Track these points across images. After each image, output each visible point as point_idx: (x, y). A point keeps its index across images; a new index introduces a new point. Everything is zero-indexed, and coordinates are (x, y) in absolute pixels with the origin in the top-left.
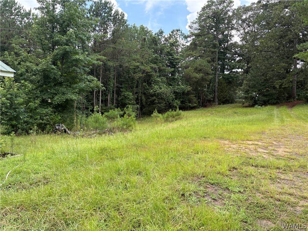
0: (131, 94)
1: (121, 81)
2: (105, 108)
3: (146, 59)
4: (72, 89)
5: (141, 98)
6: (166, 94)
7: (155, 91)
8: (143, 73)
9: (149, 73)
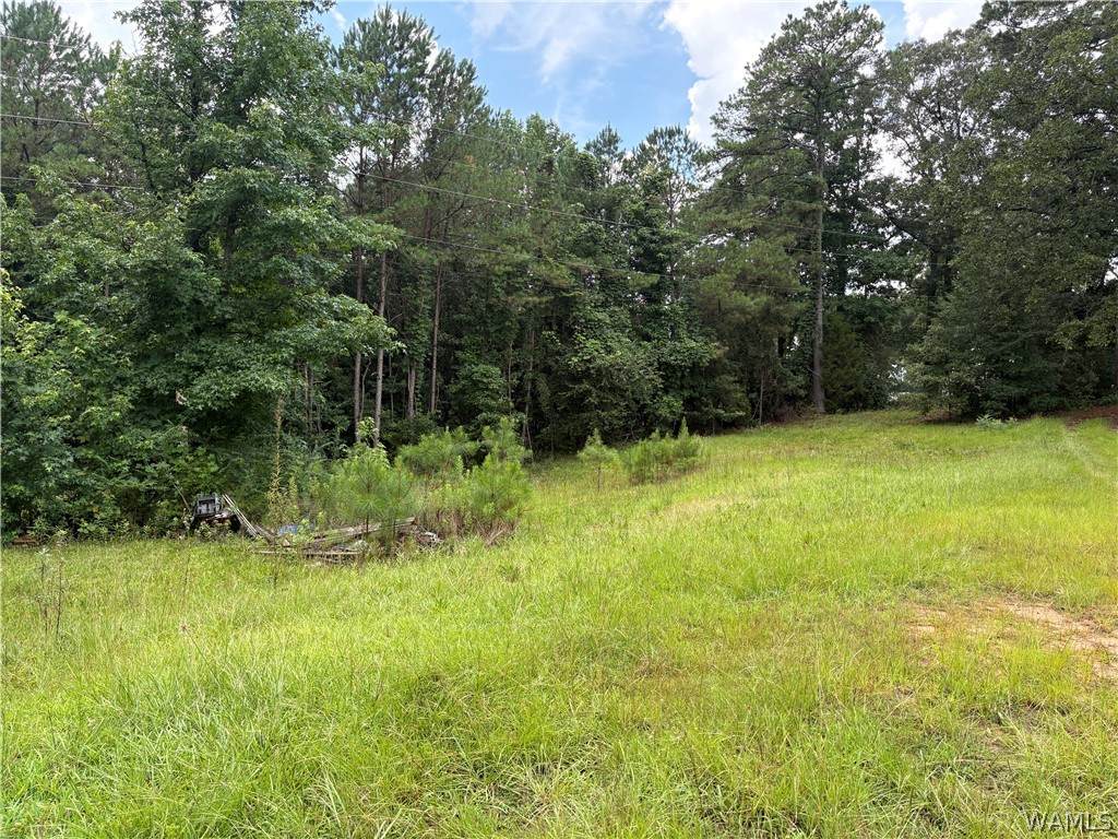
0: (496, 370)
1: (460, 322)
2: (394, 425)
3: (553, 238)
4: (269, 349)
5: (534, 386)
6: (629, 371)
7: (589, 361)
8: (540, 293)
9: (566, 291)
